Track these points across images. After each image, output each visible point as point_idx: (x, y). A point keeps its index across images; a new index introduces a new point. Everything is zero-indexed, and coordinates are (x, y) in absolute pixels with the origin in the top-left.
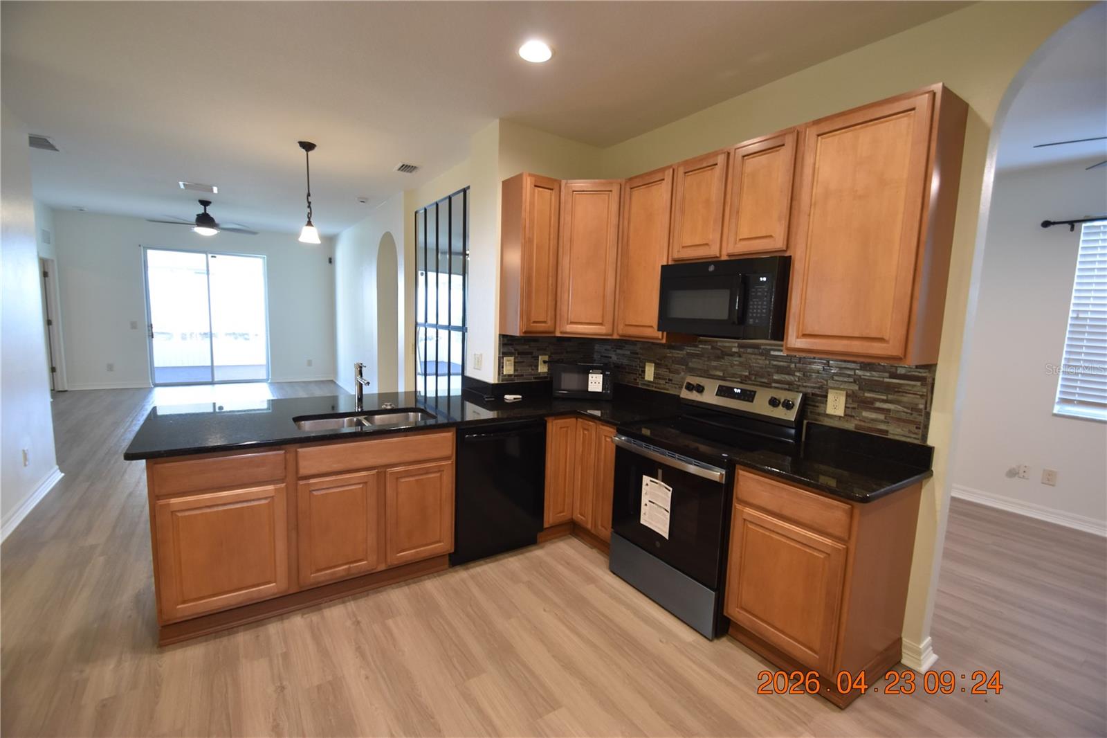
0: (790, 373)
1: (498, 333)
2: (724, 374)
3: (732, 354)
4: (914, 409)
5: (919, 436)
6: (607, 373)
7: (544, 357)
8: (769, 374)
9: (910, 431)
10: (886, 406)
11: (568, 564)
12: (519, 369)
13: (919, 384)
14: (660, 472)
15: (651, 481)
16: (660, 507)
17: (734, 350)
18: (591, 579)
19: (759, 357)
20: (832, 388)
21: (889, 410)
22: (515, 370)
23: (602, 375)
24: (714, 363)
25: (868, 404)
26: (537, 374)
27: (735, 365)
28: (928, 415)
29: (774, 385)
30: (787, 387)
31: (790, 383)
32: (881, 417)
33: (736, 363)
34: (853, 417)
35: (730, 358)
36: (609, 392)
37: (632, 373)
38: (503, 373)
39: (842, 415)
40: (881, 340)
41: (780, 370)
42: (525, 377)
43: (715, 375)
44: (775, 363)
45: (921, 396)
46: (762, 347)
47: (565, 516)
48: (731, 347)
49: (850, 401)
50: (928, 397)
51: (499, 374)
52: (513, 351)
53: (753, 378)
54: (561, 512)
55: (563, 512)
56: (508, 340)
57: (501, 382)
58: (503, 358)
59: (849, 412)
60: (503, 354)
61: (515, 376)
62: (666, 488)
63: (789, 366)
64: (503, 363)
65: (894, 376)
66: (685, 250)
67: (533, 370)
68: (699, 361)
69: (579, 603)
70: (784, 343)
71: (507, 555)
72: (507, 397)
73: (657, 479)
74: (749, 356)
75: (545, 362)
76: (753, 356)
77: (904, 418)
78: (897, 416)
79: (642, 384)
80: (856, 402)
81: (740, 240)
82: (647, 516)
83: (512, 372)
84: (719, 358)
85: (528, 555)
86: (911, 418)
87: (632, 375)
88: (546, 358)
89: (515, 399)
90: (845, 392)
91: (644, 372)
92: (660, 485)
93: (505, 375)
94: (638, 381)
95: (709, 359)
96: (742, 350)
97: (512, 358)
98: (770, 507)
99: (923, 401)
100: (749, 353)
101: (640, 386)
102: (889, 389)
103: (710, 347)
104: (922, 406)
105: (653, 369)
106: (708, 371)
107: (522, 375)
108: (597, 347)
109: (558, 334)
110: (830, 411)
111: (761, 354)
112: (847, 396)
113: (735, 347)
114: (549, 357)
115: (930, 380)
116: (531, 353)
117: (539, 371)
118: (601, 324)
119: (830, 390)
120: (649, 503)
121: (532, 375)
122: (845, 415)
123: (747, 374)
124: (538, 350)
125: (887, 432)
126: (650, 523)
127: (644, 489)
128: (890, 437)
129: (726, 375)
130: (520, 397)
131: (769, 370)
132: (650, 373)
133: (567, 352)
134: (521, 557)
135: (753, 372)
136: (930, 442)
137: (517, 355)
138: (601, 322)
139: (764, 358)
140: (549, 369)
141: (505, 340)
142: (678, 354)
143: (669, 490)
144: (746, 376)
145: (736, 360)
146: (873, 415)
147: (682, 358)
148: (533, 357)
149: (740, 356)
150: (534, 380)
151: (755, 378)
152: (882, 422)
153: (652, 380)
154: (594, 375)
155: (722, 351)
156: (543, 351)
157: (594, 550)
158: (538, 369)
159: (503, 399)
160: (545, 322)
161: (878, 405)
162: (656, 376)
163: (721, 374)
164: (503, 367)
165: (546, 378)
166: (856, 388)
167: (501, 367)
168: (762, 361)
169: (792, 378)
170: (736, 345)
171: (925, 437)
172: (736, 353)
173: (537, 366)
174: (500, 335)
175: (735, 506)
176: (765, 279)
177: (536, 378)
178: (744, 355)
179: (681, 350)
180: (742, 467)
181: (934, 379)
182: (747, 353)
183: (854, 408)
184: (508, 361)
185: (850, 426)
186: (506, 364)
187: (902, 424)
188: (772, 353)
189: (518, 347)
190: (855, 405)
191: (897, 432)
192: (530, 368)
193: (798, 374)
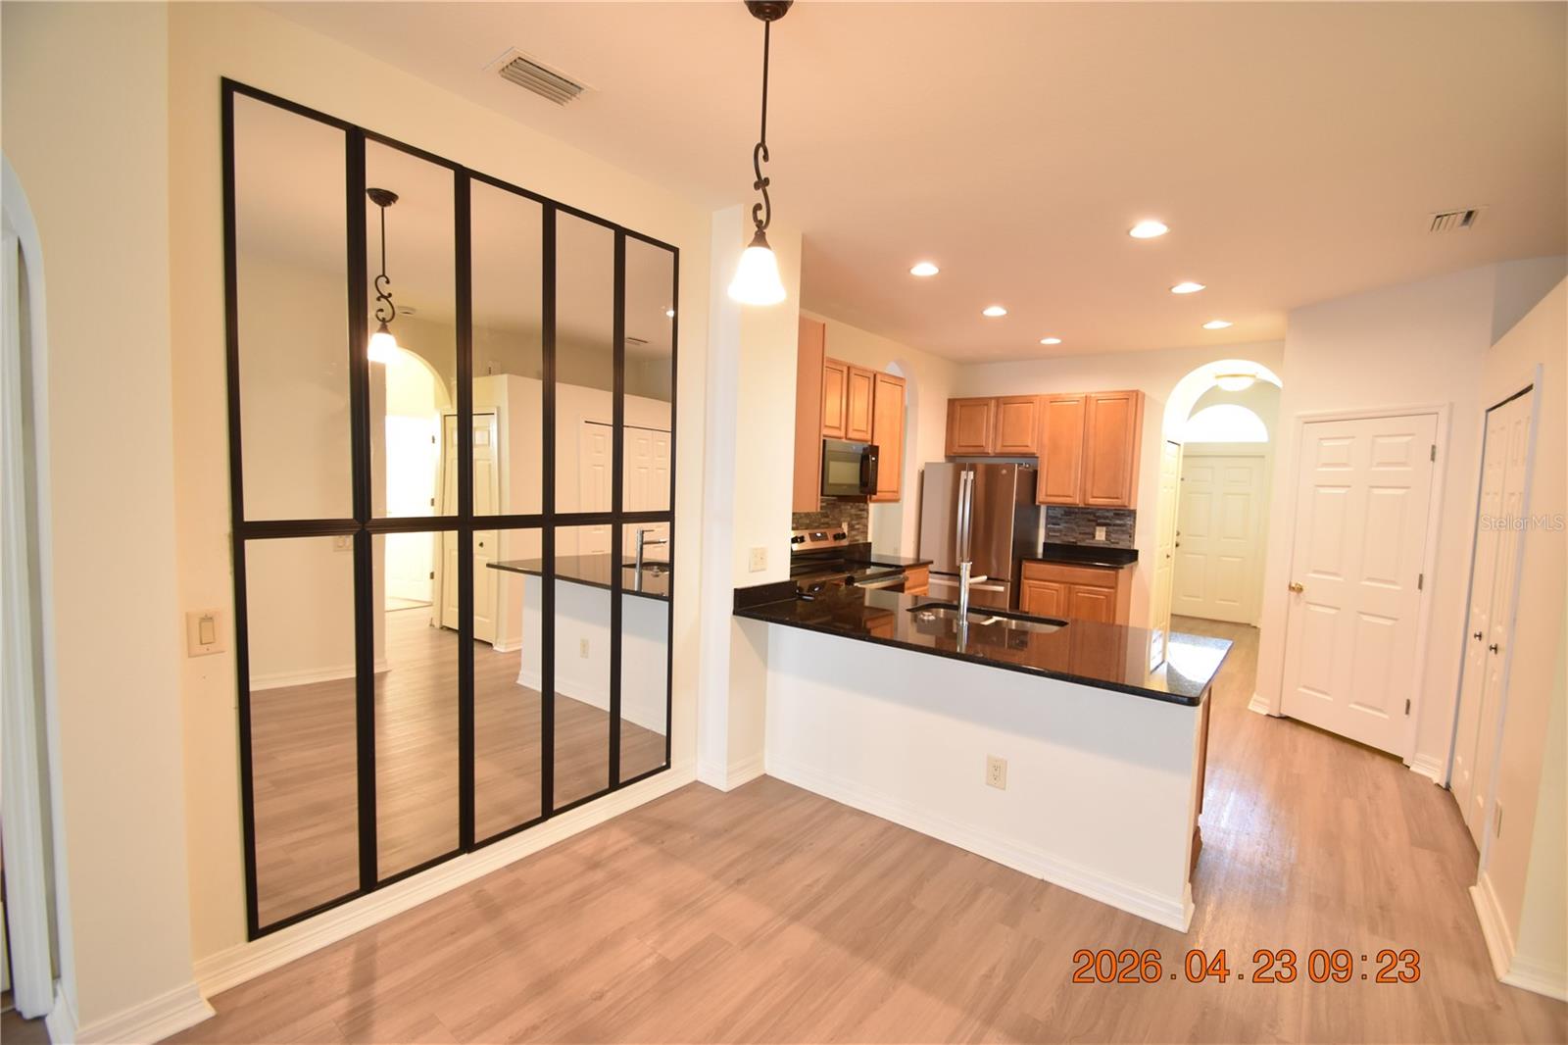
171: (866, 538)
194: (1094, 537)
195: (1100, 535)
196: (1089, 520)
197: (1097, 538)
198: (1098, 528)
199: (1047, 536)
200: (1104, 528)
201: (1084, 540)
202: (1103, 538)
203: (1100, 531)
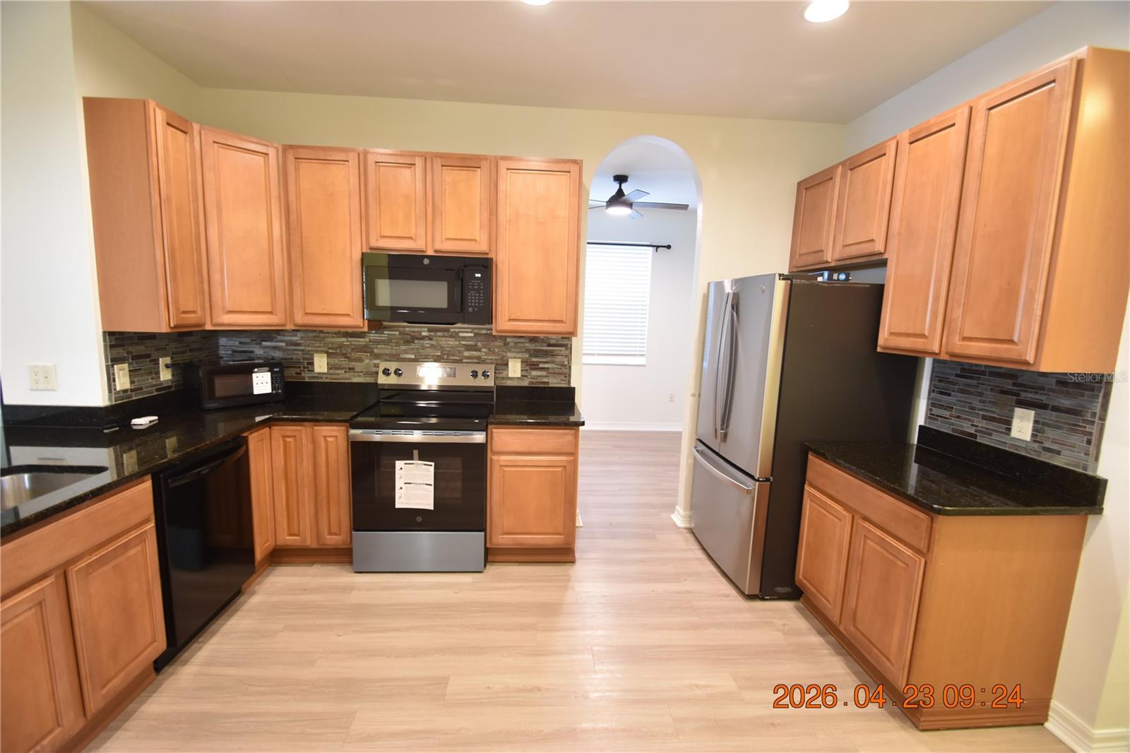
0: (479, 350)
1: (101, 331)
2: (416, 356)
3: (423, 338)
4: (563, 365)
5: (567, 382)
6: (276, 370)
7: (165, 359)
8: (460, 352)
9: (562, 380)
10: (546, 366)
11: (305, 590)
12: (136, 380)
13: (563, 348)
14: (416, 452)
15: (405, 464)
16: (420, 484)
17: (424, 334)
18: (349, 589)
19: (450, 339)
20: (512, 358)
21: (548, 368)
22: (132, 382)
23: (269, 373)
24: (403, 348)
25: (534, 366)
26: (158, 385)
27: (426, 348)
28: (570, 367)
29: (464, 361)
30: (476, 361)
31: (479, 358)
32: (544, 373)
33: (427, 345)
34: (526, 376)
35: (421, 342)
36: (280, 391)
37: (293, 367)
38: (115, 389)
39: (520, 376)
40: (561, 321)
41: (469, 348)
42: (145, 390)
43: (406, 359)
44: (464, 343)
45: (566, 356)
46: (452, 330)
47: (270, 544)
48: (420, 332)
49: (524, 366)
50: (569, 357)
51: (110, 391)
52: (126, 355)
53: (445, 357)
54: (266, 543)
55: (268, 541)
56: (116, 339)
57: (114, 403)
58: (113, 366)
59: (525, 373)
60: (113, 361)
61: (132, 390)
62: (425, 465)
63: (476, 345)
64: (114, 374)
65: (549, 345)
66: (385, 240)
67: (152, 378)
68: (387, 346)
69: (361, 611)
70: (493, 326)
71: (218, 622)
72: (135, 421)
73: (412, 459)
74: (440, 338)
75: (167, 366)
76: (444, 339)
77: (557, 372)
78: (554, 371)
79: (309, 377)
80: (529, 365)
81: (447, 239)
82: (403, 498)
83: (128, 386)
84: (408, 342)
85: (245, 607)
86: (561, 371)
87: (293, 369)
88: (168, 360)
89: (150, 422)
90: (520, 360)
91: (312, 364)
92: (417, 464)
93: (119, 392)
94: (303, 375)
95: (398, 344)
96: (432, 334)
97: (126, 366)
98: (521, 450)
99: (566, 360)
100: (440, 336)
101: (307, 380)
102: (546, 354)
103: (397, 333)
104: (566, 363)
105: (326, 359)
106: (399, 355)
107: (141, 389)
108: (223, 341)
109: (209, 327)
110: (511, 375)
111: (451, 336)
112: (522, 362)
113: (425, 331)
114: (172, 358)
115: (569, 346)
116: (148, 356)
117: (162, 379)
118: (271, 313)
119: (510, 360)
120: (403, 486)
121: (153, 386)
122: (522, 376)
123: (440, 354)
124: (156, 350)
125: (548, 383)
126: (408, 503)
127: (398, 473)
128: (551, 385)
129: (418, 357)
130: (156, 418)
131: (459, 349)
132: (321, 364)
133: (191, 350)
134: (239, 614)
135: (444, 352)
136: (572, 385)
137: (130, 361)
138: (270, 310)
139: (453, 339)
140: (173, 375)
141: (113, 338)
142: (359, 341)
143: (431, 465)
144: (438, 356)
145: (427, 343)
146: (539, 373)
147: (365, 346)
148: (151, 361)
149: (431, 339)
150: (155, 393)
151: (448, 357)
152: (545, 376)
153: (325, 370)
154: (260, 375)
155: (412, 336)
156: (163, 352)
157: (314, 566)
158: (159, 377)
159: (130, 425)
160: (194, 312)
161: (541, 366)
162: (330, 367)
163: (413, 356)
164: (114, 381)
165: (169, 387)
166: (527, 356)
167: (111, 379)
168: (452, 342)
169: (479, 353)
170: (426, 330)
171: (569, 382)
172: (426, 336)
173: (158, 373)
174: (104, 333)
175: (491, 459)
176: (479, 275)
177: (157, 390)
178: (434, 338)
179: (364, 338)
180: (494, 426)
181: (571, 345)
182: (437, 336)
183: (526, 370)
184: (121, 370)
185: (525, 383)
186: (119, 374)
187: (556, 376)
188: (461, 334)
189: (130, 349)
190: (528, 368)
191: (555, 382)
192: (150, 377)
193: (484, 350)
194: (1009, 430)
195: (1023, 426)
196: (1003, 392)
197: (1015, 433)
198: (1019, 411)
199: (930, 416)
200: (1032, 413)
201: (988, 433)
202: (1027, 436)
203: (1022, 418)
